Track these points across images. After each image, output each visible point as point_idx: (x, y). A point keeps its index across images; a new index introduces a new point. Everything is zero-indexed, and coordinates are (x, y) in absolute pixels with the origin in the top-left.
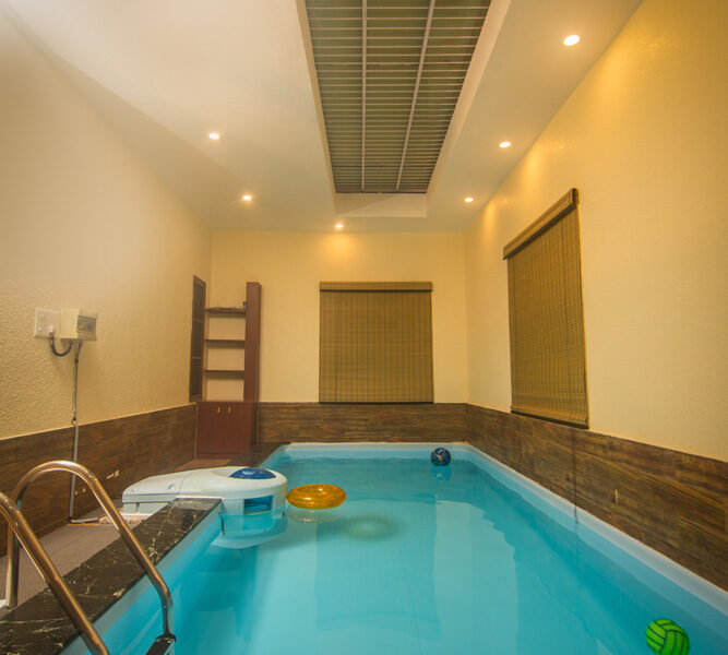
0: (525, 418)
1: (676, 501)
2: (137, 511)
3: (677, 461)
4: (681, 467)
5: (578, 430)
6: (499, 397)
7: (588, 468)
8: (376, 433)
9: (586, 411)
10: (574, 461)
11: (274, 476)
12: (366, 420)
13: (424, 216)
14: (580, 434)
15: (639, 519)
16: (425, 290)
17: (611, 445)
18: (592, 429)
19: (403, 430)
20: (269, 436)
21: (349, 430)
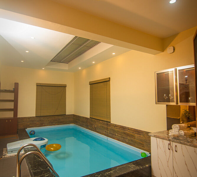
0: (94, 119)
1: (128, 135)
3: (129, 129)
5: (108, 123)
6: (86, 113)
7: (111, 130)
8: (51, 123)
9: (110, 119)
10: (107, 128)
11: (45, 140)
12: (48, 120)
13: (67, 69)
14: (109, 123)
15: (121, 138)
17: (116, 126)
18: (111, 123)
19: (58, 122)
20: (21, 127)
21: (44, 123)
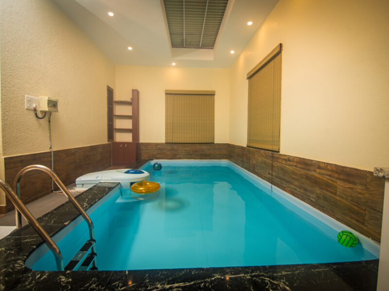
0: (252, 149)
1: (316, 182)
2: (82, 187)
3: (318, 165)
4: (319, 168)
5: (274, 154)
6: (242, 140)
7: (278, 169)
8: (189, 156)
9: (279, 145)
10: (272, 166)
11: (143, 173)
12: (185, 150)
13: (212, 59)
14: (276, 155)
15: (299, 190)
16: (212, 95)
17: (289, 159)
18: (282, 152)
19: (201, 155)
20: (144, 157)
21: (178, 154)
